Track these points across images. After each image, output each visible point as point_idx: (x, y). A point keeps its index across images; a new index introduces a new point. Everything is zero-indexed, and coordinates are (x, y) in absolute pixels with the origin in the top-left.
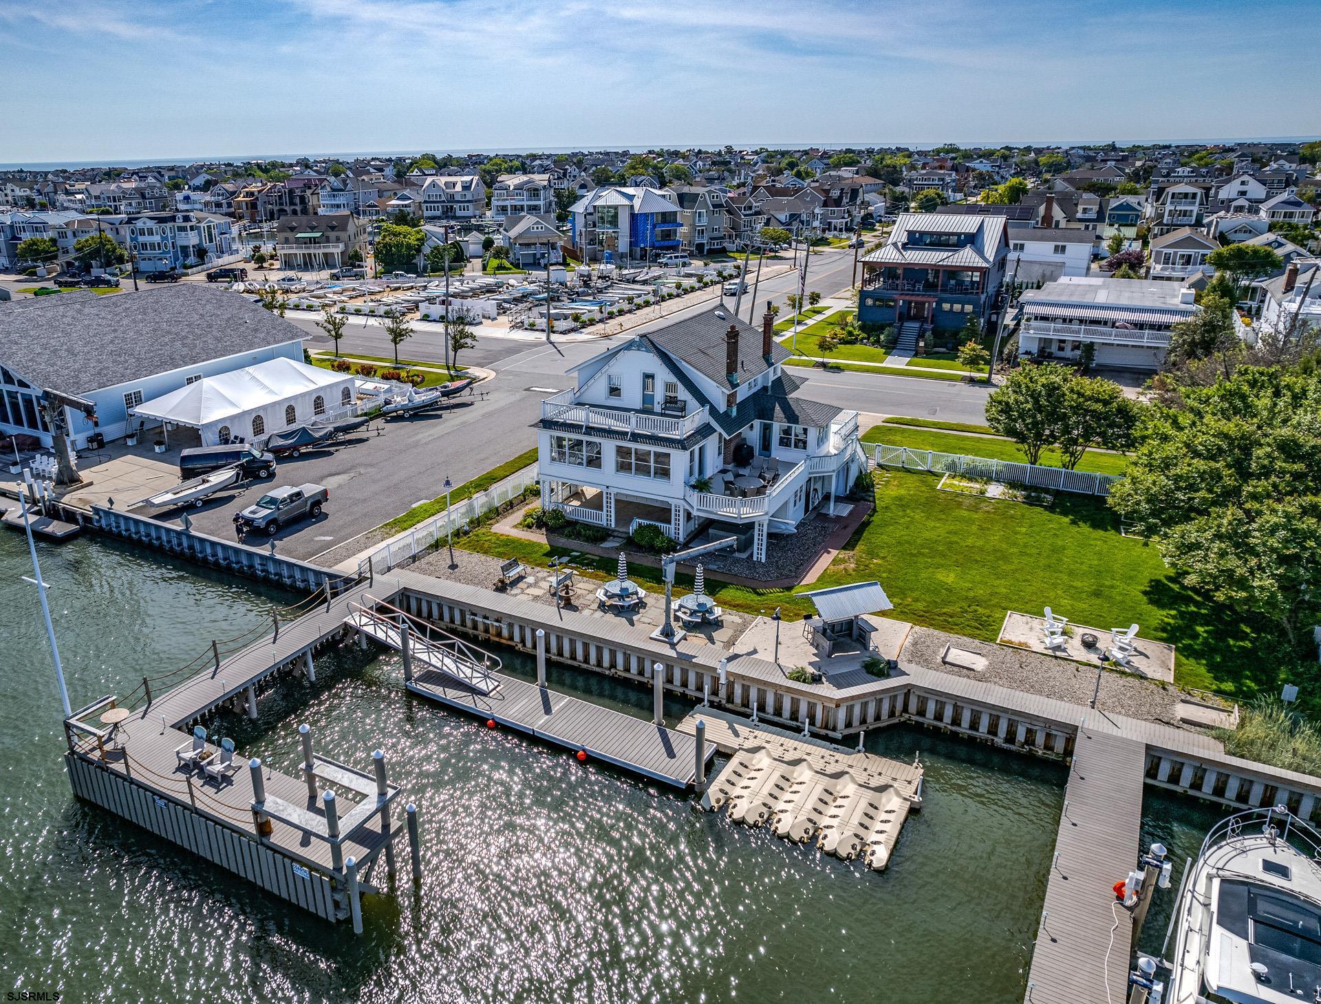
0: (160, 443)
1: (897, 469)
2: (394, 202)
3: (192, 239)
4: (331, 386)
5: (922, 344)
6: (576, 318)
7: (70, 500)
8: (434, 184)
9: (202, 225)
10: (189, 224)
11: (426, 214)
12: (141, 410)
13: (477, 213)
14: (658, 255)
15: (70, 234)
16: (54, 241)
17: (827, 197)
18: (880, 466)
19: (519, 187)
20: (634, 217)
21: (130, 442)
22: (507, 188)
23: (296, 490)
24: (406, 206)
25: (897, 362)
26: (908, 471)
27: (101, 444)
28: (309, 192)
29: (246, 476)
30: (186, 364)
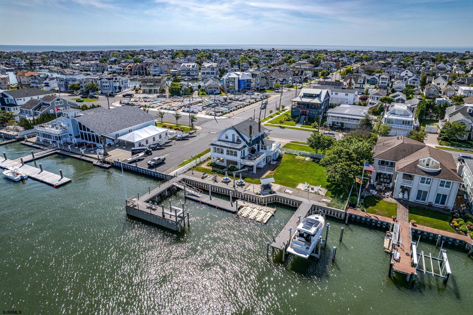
0: (124, 146)
1: (289, 154)
2: (172, 70)
3: (117, 84)
4: (163, 132)
5: (305, 122)
6: (222, 112)
7: (107, 159)
8: (184, 66)
11: (182, 74)
12: (120, 138)
13: (196, 74)
14: (246, 91)
17: (295, 73)
18: (285, 153)
19: (208, 67)
20: (239, 81)
21: (117, 145)
22: (205, 67)
23: (159, 158)
24: (176, 72)
25: (298, 126)
26: (291, 154)
27: (111, 146)
28: (147, 67)
29: (146, 154)
30: (129, 127)
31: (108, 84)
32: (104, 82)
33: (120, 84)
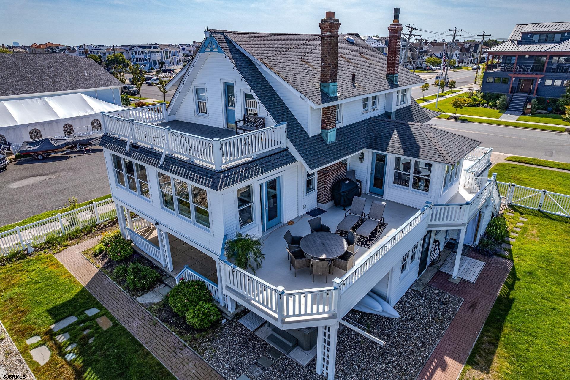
5: (529, 106)
9: (163, 51)
10: (156, 50)
15: (107, 54)
16: (100, 57)
17: (462, 47)
25: (509, 118)
31: (142, 56)
32: (136, 53)
33: (162, 58)
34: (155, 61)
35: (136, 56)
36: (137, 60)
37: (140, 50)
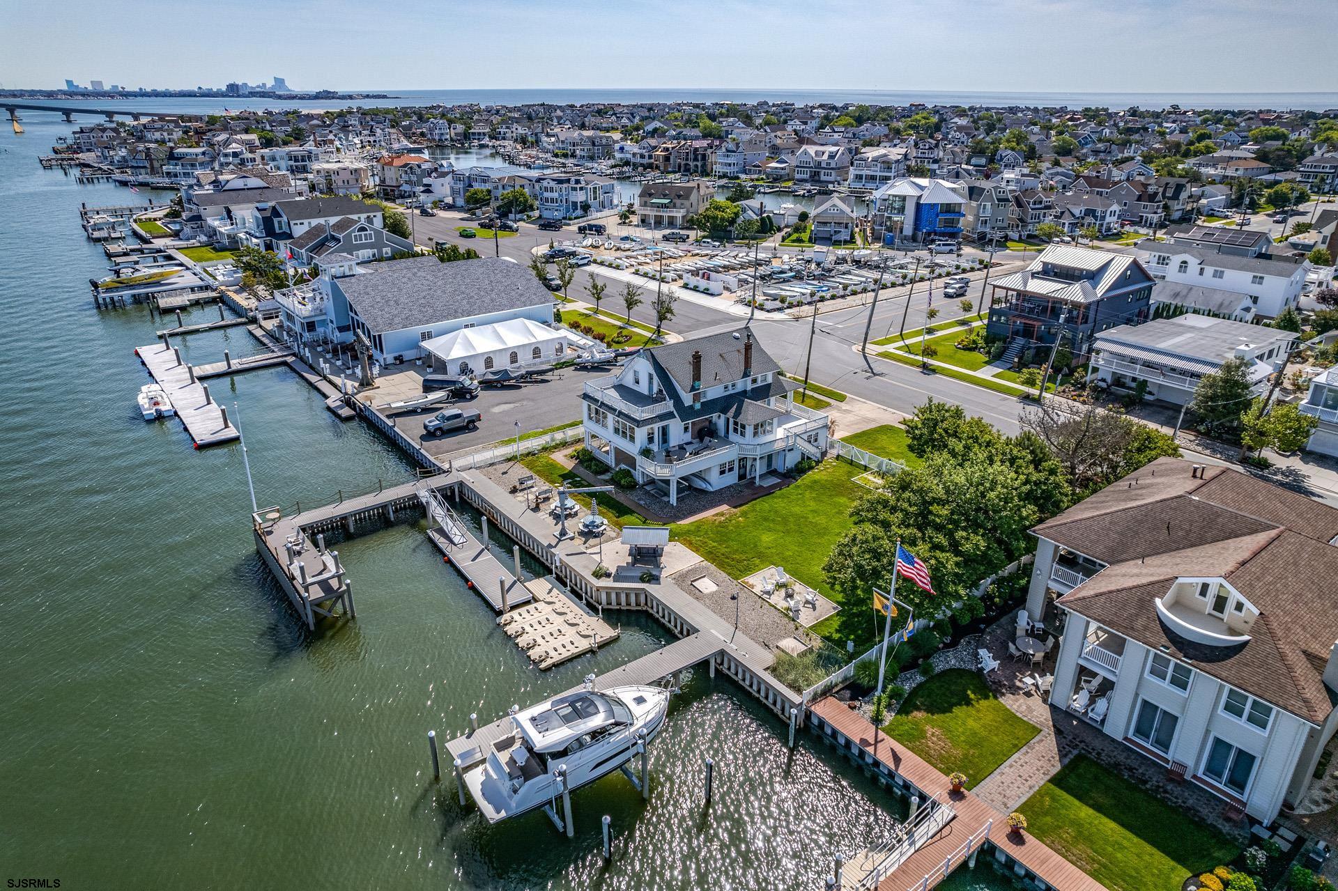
0: (430, 366)
1: (846, 461)
2: (774, 165)
3: (580, 197)
4: (547, 341)
5: (1017, 360)
6: (783, 301)
7: (360, 398)
8: (806, 153)
9: (589, 186)
10: (579, 186)
12: (426, 344)
13: (838, 178)
14: (933, 241)
15: (500, 187)
16: (489, 192)
18: (837, 457)
19: (875, 160)
20: (919, 207)
21: (419, 363)
22: (865, 160)
23: (460, 412)
24: (782, 169)
25: (987, 373)
26: (851, 463)
27: (402, 362)
28: (709, 151)
29: (453, 397)
30: (463, 316)
32: (547, 190)
33: (587, 198)
34: (575, 204)
35: (546, 195)
36: (547, 200)
37: (553, 184)
